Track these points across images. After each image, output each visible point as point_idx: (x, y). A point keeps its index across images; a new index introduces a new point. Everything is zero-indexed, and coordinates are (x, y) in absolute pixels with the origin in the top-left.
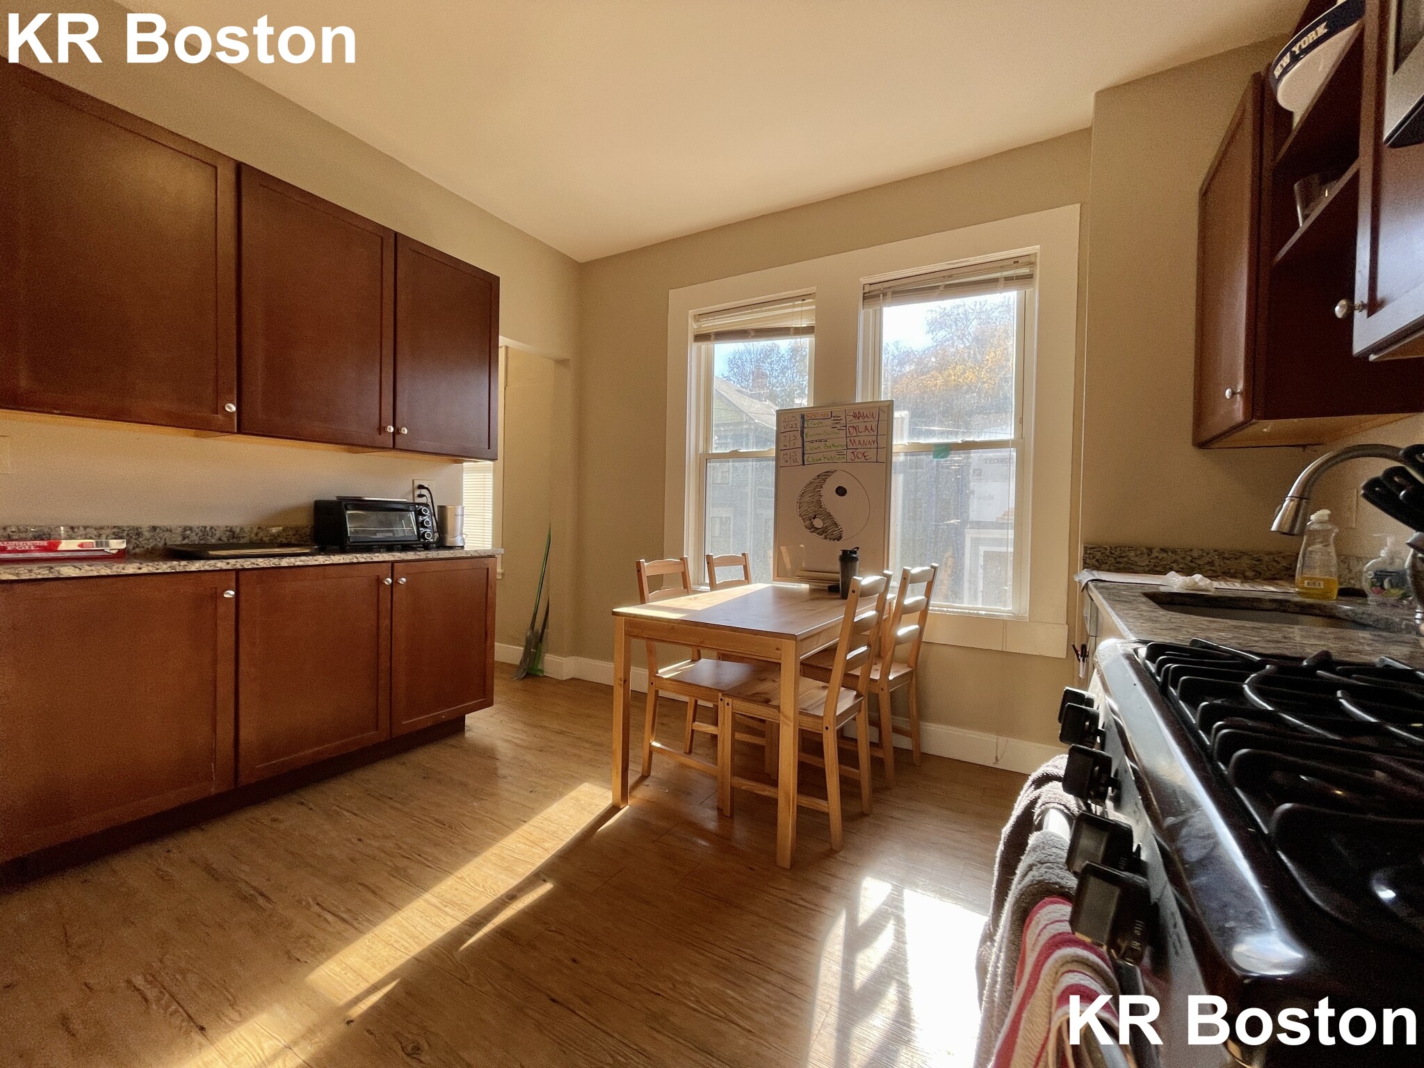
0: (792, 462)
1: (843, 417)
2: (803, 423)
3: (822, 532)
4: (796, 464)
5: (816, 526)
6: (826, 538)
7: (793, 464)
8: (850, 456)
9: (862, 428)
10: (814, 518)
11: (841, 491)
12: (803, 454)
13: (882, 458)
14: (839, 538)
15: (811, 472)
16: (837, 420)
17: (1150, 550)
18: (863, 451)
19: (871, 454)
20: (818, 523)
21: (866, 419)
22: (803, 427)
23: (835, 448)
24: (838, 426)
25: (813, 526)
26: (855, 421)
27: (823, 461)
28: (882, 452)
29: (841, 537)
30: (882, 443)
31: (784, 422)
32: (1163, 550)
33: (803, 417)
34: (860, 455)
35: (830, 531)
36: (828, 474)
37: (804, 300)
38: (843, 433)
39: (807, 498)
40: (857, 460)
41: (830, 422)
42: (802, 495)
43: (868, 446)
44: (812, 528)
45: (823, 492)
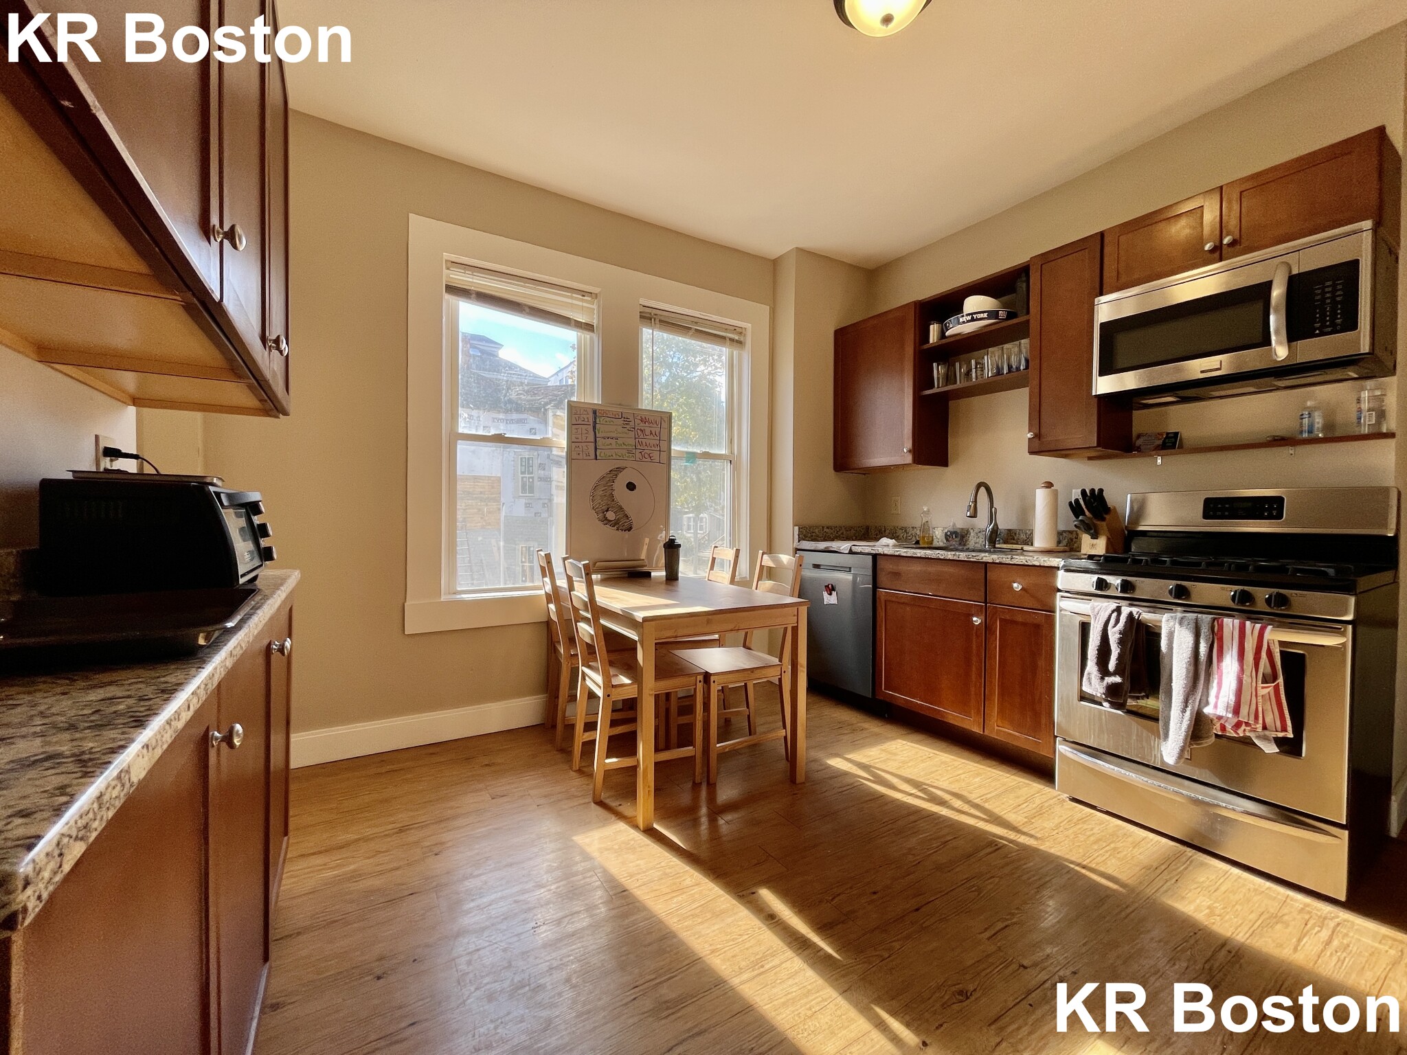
0: (585, 455)
1: (632, 419)
2: (595, 419)
3: (615, 524)
4: (588, 458)
5: (609, 518)
6: (618, 529)
7: (585, 457)
8: (638, 455)
9: (648, 432)
10: (607, 511)
11: (631, 486)
12: (596, 449)
13: (664, 460)
14: (630, 529)
15: (602, 468)
16: (627, 421)
17: (823, 527)
18: (648, 452)
19: (656, 455)
20: (611, 515)
21: (651, 425)
22: (595, 423)
23: (625, 447)
24: (628, 427)
25: (606, 519)
26: (642, 424)
27: (614, 457)
28: (664, 455)
29: (631, 528)
30: (664, 445)
31: (576, 414)
32: (828, 528)
33: (595, 412)
34: (646, 456)
35: (623, 523)
36: (619, 470)
37: (584, 296)
38: (632, 434)
39: (599, 492)
40: (644, 459)
41: (621, 422)
42: (595, 488)
43: (653, 448)
44: (605, 520)
45: (615, 486)
